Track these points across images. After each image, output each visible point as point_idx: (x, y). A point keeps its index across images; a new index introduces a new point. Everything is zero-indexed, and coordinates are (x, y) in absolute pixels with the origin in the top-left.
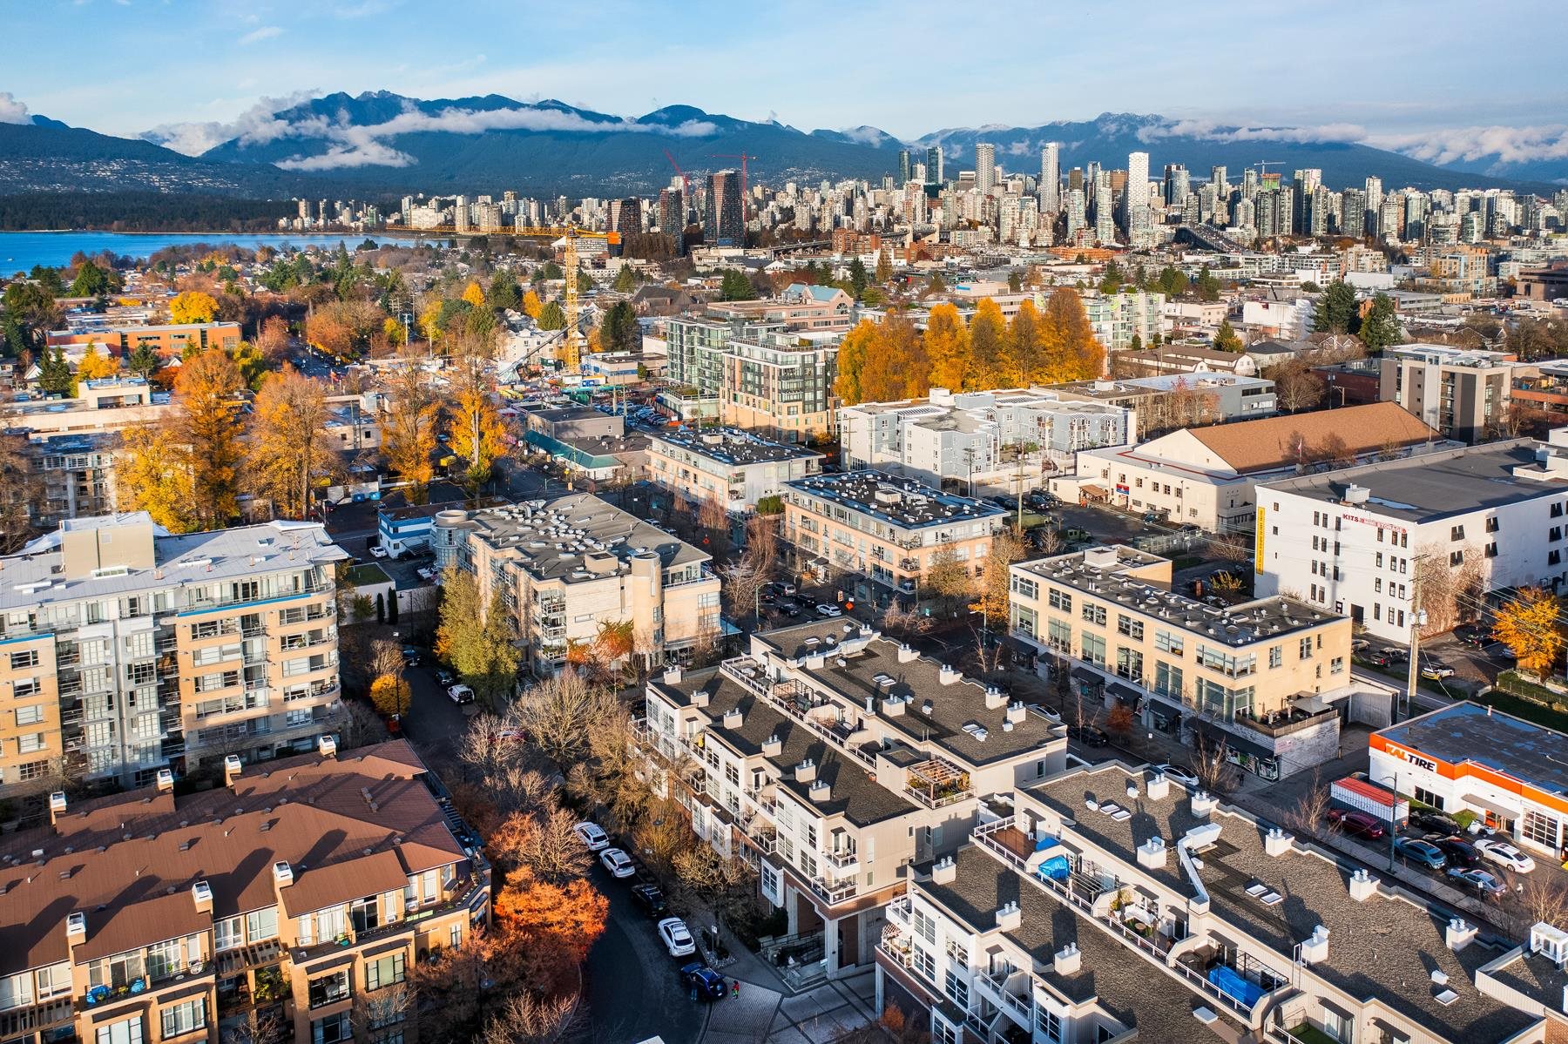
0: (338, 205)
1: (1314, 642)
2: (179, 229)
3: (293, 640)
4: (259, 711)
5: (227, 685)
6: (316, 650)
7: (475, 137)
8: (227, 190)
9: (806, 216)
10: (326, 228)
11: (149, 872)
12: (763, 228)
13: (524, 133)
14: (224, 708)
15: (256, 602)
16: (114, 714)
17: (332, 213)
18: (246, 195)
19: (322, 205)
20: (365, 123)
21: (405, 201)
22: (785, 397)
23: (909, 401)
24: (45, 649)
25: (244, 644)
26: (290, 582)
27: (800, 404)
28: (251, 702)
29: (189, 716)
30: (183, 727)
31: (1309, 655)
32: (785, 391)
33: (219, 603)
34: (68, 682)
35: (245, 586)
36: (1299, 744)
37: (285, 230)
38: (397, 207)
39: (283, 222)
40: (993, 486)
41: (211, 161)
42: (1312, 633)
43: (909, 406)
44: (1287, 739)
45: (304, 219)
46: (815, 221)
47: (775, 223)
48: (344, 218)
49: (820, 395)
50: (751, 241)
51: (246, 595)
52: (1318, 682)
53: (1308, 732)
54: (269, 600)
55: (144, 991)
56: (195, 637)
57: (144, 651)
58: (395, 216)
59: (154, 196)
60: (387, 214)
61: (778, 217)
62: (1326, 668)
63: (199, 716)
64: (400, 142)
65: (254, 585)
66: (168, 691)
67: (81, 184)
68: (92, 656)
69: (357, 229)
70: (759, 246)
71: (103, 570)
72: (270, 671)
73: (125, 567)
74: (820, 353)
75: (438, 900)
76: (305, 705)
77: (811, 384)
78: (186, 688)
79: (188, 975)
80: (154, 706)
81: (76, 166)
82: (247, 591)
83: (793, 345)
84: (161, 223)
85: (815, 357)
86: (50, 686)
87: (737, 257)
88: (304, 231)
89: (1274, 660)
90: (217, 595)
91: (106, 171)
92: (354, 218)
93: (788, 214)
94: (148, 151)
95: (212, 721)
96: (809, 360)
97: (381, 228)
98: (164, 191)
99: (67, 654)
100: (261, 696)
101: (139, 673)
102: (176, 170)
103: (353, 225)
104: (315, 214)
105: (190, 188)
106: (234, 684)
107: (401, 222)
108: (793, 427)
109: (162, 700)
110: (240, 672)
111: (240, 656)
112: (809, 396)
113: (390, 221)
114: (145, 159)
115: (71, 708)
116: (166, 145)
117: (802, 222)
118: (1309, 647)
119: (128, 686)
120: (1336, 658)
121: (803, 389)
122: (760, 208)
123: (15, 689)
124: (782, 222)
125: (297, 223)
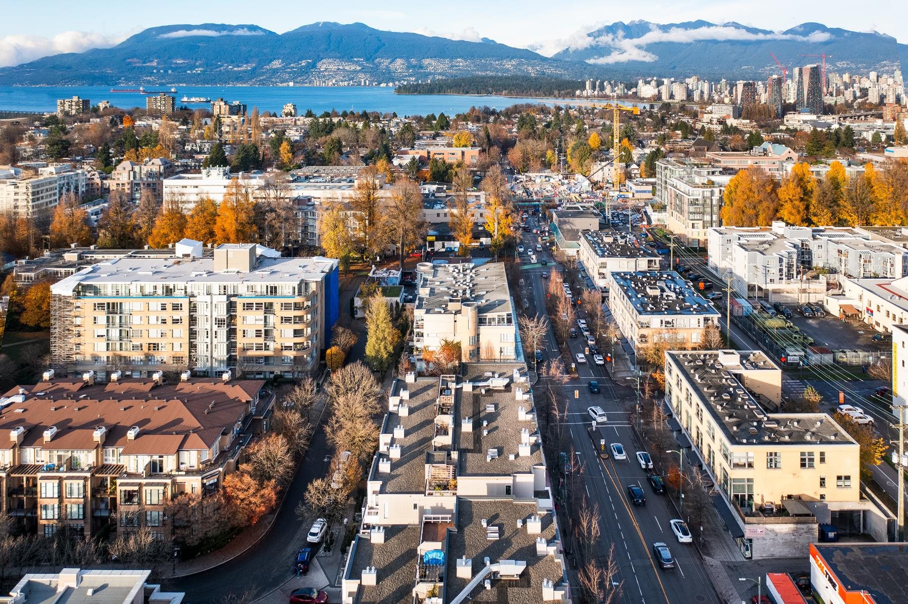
0: (605, 84)
1: (817, 458)
2: (531, 95)
3: (288, 320)
4: (269, 353)
5: (257, 336)
6: (298, 327)
7: (688, 44)
8: (561, 75)
9: (876, 94)
10: (599, 96)
11: (103, 417)
12: (846, 102)
13: (715, 42)
14: (255, 348)
15: (276, 296)
16: (208, 340)
17: (602, 88)
18: (567, 78)
19: (597, 83)
20: (631, 37)
21: (640, 82)
22: (691, 217)
23: (757, 228)
24: (185, 302)
25: (265, 317)
26: (291, 291)
27: (701, 222)
28: (267, 348)
29: (239, 348)
30: (237, 354)
31: (811, 466)
32: (691, 213)
33: (259, 294)
34: (193, 320)
35: (271, 287)
36: (772, 535)
37: (579, 97)
38: (636, 86)
39: (578, 92)
40: (785, 294)
41: (556, 60)
42: (816, 449)
43: (756, 231)
44: (760, 528)
45: (588, 91)
46: (882, 97)
47: (855, 98)
48: (608, 91)
49: (715, 218)
50: (828, 110)
51: (271, 292)
52: (822, 491)
53: (784, 528)
54: (280, 297)
55: (63, 472)
56: (244, 309)
57: (222, 313)
58: (634, 90)
59: (526, 78)
60: (629, 89)
61: (858, 94)
62: (831, 482)
63: (244, 349)
64: (650, 48)
65: (276, 288)
66: (231, 333)
67: (498, 72)
68: (202, 312)
69: (613, 96)
70: (833, 113)
71: (229, 270)
72: (276, 333)
73: (237, 270)
74: (717, 191)
75: (196, 468)
76: (291, 354)
77: (709, 210)
78: (239, 334)
79: (82, 470)
80: (225, 340)
81: (497, 62)
82: (273, 290)
83: (703, 184)
84: (523, 92)
85: (712, 193)
86: (186, 321)
87: (811, 121)
88: (587, 97)
89: (772, 462)
90: (259, 290)
91: (509, 65)
92: (613, 91)
93: (864, 92)
94: (528, 55)
95: (250, 353)
96: (708, 194)
97: (625, 97)
98: (533, 75)
99: (193, 308)
100: (272, 345)
101: (220, 322)
102: (539, 64)
103: (611, 94)
104: (594, 88)
105: (544, 74)
106: (260, 336)
107: (635, 93)
108: (696, 237)
109: (228, 338)
110: (263, 332)
111: (263, 322)
112: (707, 218)
113: (630, 93)
114: (526, 59)
115: (192, 334)
116: (536, 52)
117: (873, 98)
118: (812, 460)
119: (215, 328)
120: (843, 474)
121: (703, 213)
122: (846, 89)
123: (173, 320)
124: (860, 97)
125: (585, 93)
